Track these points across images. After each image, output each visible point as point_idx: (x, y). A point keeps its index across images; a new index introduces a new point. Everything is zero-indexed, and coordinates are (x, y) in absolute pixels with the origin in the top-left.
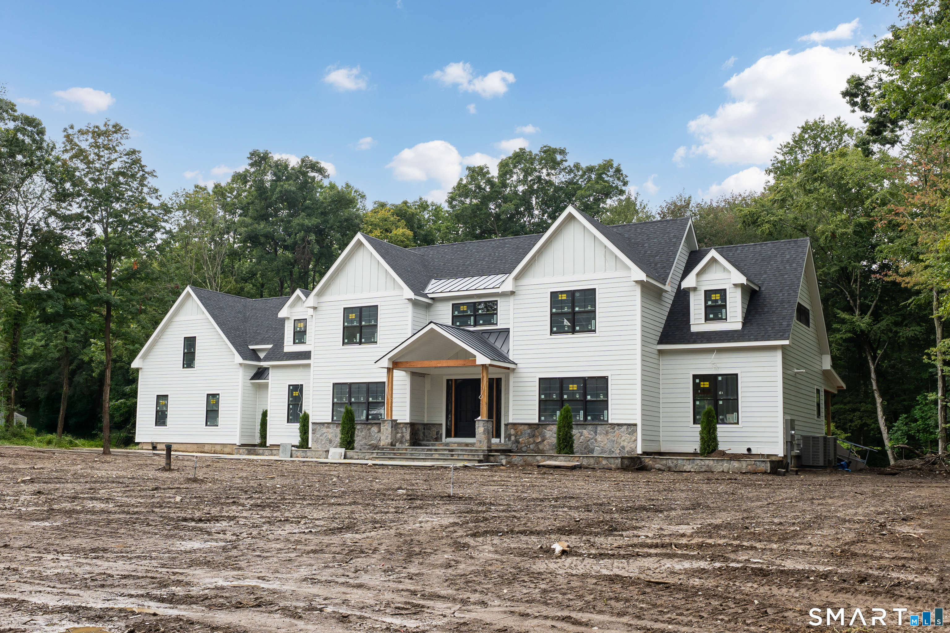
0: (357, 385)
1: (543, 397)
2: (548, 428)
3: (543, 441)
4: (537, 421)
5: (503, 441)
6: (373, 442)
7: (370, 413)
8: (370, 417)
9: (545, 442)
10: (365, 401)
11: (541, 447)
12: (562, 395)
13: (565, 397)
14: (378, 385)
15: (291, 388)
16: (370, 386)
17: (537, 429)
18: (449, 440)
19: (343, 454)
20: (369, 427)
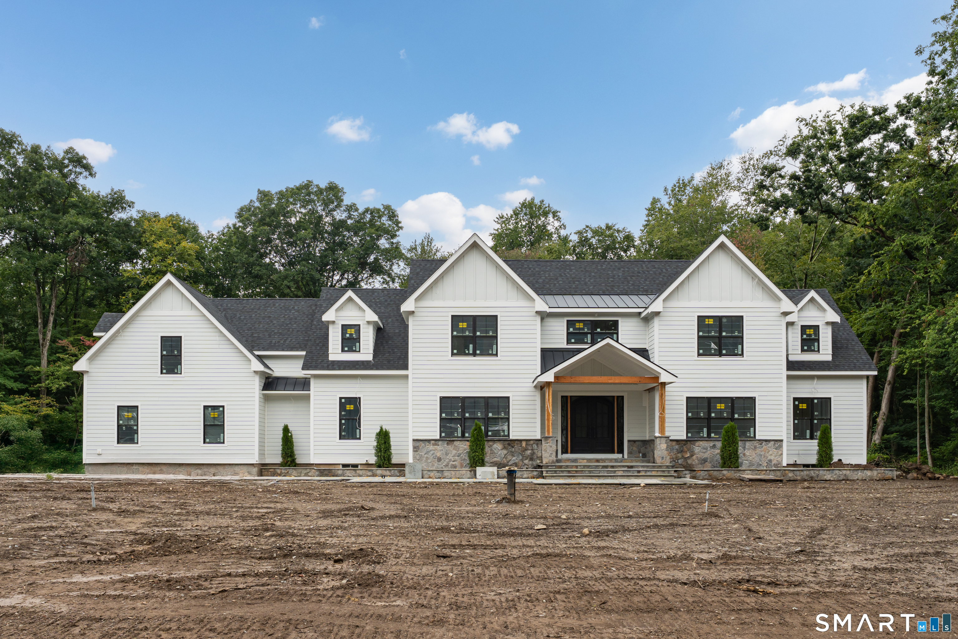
0: (473, 400)
1: (690, 415)
2: (697, 444)
3: (692, 456)
4: (685, 438)
5: (626, 456)
6: (496, 459)
7: (490, 429)
8: (490, 433)
9: (694, 457)
10: (484, 417)
11: (689, 462)
12: (709, 413)
13: (713, 415)
14: (500, 400)
15: (343, 400)
16: (490, 401)
17: (685, 445)
18: (565, 456)
19: (496, 473)
20: (491, 443)
